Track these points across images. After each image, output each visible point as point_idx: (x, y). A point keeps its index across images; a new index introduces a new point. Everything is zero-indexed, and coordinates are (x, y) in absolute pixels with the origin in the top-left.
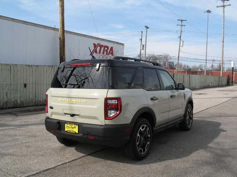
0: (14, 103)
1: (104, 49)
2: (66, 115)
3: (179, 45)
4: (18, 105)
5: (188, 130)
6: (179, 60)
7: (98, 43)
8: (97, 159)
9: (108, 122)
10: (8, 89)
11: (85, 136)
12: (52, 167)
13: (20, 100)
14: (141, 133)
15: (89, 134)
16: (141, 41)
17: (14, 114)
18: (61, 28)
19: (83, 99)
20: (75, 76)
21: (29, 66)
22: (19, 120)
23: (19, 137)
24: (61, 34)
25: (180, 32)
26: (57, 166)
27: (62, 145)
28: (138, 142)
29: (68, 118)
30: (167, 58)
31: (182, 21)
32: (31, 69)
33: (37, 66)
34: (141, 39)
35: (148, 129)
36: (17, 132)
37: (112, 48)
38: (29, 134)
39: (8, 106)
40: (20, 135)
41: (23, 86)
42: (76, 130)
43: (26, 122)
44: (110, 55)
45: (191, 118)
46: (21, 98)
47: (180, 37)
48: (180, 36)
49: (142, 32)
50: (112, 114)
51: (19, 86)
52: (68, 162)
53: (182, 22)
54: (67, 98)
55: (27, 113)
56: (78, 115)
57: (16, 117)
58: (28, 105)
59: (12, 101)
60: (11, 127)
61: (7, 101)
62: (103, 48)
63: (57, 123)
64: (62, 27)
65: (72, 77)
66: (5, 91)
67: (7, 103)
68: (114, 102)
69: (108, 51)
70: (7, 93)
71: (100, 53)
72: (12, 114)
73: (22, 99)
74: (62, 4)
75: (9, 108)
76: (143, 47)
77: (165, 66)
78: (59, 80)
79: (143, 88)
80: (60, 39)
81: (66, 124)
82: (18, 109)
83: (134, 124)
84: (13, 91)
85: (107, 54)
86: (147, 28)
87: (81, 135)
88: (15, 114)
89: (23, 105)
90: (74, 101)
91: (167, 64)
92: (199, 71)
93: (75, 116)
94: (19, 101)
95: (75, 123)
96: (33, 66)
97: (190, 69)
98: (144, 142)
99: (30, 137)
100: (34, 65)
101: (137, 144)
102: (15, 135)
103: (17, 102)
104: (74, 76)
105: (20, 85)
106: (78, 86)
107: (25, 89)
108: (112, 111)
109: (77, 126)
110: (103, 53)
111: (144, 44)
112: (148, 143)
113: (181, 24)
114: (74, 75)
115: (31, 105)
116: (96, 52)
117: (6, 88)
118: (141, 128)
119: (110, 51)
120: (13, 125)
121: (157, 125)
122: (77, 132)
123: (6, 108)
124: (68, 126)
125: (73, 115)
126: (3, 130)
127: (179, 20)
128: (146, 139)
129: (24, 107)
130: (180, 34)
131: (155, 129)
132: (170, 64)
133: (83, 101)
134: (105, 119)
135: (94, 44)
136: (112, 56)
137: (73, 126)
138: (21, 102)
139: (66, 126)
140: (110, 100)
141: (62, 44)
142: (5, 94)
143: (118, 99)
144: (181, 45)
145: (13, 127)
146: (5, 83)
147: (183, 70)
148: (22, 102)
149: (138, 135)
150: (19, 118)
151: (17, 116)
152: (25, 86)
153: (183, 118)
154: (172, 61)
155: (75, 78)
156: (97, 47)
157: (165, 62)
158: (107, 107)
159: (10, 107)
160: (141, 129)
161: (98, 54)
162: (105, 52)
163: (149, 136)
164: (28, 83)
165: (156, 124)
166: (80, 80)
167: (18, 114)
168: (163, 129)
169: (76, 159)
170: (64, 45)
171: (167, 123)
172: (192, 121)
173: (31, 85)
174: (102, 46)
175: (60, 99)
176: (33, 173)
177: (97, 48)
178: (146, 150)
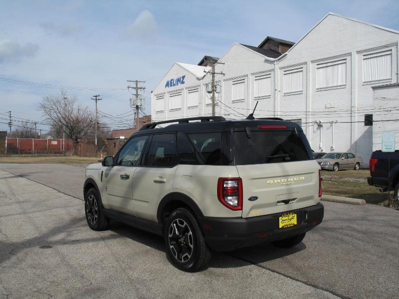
29: (282, 208)
42: (294, 221)
81: (280, 218)
95: (292, 212)
109: (296, 215)
122: (296, 223)
124: (284, 218)
134: (319, 196)
137: (291, 216)
139: (280, 221)
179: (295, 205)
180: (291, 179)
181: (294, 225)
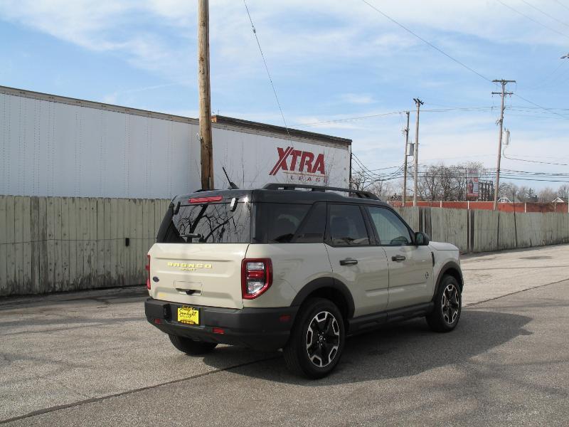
0: (105, 277)
1: (303, 159)
2: (180, 292)
3: (498, 140)
4: (113, 282)
5: (449, 330)
6: (499, 177)
7: (289, 148)
8: (237, 375)
9: (247, 303)
10: (93, 250)
11: (210, 330)
12: (152, 386)
13: (117, 273)
14: (316, 327)
15: (215, 325)
16: (407, 135)
17: (103, 301)
18: (204, 119)
19: (206, 262)
20: (208, 218)
21: (135, 200)
22: (110, 310)
23: (104, 340)
24: (204, 131)
25: (500, 110)
26: (160, 385)
27: (181, 353)
28: (309, 342)
29: (183, 298)
30: (477, 174)
31: (504, 82)
32: (140, 207)
33: (152, 201)
34: (407, 131)
35: (334, 320)
36: (101, 332)
37: (321, 157)
38: (124, 335)
39: (93, 283)
40: (106, 336)
41: (122, 242)
42: (196, 319)
43: (123, 315)
44: (318, 173)
45: (456, 306)
46: (119, 268)
47: (501, 121)
48: (500, 119)
49: (408, 114)
50: (256, 288)
51: (114, 243)
52: (183, 380)
53: (504, 85)
54: (181, 261)
55: (129, 299)
56: (199, 292)
57: (105, 306)
58: (132, 283)
59: (100, 273)
60: (93, 324)
61: (90, 274)
62: (299, 159)
63: (165, 306)
64: (206, 117)
65: (203, 220)
66: (86, 254)
67: (89, 277)
68: (260, 266)
69: (313, 164)
70: (90, 257)
71: (293, 168)
72: (98, 300)
73: (121, 271)
74: (205, 68)
75: (94, 289)
76: (413, 148)
77: (472, 191)
78: (176, 226)
79: (324, 242)
80: (202, 140)
81: (179, 309)
82: (113, 290)
83: (298, 307)
84: (102, 253)
85: (309, 170)
86: (419, 102)
87: (203, 327)
88: (105, 301)
89: (123, 282)
90: (193, 266)
91: (475, 188)
92: (559, 203)
93: (195, 294)
94: (114, 275)
95: (195, 307)
96: (144, 201)
97: (536, 198)
98: (326, 345)
99: (124, 339)
100: (146, 199)
101: (308, 346)
102: (99, 336)
103: (110, 277)
104: (206, 219)
105: (117, 242)
106: (199, 239)
107: (127, 249)
108: (257, 284)
109: (198, 312)
110: (301, 169)
111: (414, 141)
112: (336, 348)
113: (501, 91)
114: (206, 216)
115: (140, 283)
116: (285, 168)
117: (88, 247)
118: (316, 317)
119: (316, 164)
120: (98, 320)
121: (356, 315)
122: (197, 323)
123: (87, 290)
124: (183, 311)
125: (190, 292)
126: (76, 328)
127: (496, 81)
128: (331, 339)
129: (124, 287)
130: (500, 115)
131: (351, 322)
132: (484, 187)
133: (206, 266)
134: (243, 298)
135: (280, 150)
136: (322, 175)
137: (191, 312)
138: (119, 276)
139: (179, 313)
140: (253, 264)
141: (206, 151)
142: (86, 259)
143: (266, 261)
144: (504, 140)
145: (96, 323)
146: (86, 238)
147: (517, 201)
148: (121, 277)
149: (310, 329)
150: (112, 307)
151: (107, 303)
152: (127, 242)
153: (432, 304)
154: (490, 179)
155: (208, 221)
156: (287, 156)
157: (471, 182)
158: (247, 276)
159: (96, 286)
160: (317, 319)
161: (289, 171)
162: (306, 167)
163: (338, 334)
164: (132, 235)
165: (353, 312)
166: (217, 225)
167: (109, 301)
168: (375, 323)
169: (200, 376)
170: (210, 155)
171: (385, 312)
172: (459, 313)
173: (139, 241)
174: (298, 153)
175: (170, 263)
176: (117, 393)
177: (286, 158)
178: (330, 361)
179: (199, 300)
180: (191, 265)
181: (195, 324)
